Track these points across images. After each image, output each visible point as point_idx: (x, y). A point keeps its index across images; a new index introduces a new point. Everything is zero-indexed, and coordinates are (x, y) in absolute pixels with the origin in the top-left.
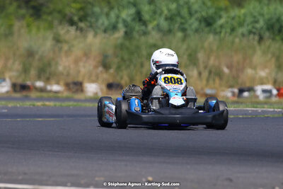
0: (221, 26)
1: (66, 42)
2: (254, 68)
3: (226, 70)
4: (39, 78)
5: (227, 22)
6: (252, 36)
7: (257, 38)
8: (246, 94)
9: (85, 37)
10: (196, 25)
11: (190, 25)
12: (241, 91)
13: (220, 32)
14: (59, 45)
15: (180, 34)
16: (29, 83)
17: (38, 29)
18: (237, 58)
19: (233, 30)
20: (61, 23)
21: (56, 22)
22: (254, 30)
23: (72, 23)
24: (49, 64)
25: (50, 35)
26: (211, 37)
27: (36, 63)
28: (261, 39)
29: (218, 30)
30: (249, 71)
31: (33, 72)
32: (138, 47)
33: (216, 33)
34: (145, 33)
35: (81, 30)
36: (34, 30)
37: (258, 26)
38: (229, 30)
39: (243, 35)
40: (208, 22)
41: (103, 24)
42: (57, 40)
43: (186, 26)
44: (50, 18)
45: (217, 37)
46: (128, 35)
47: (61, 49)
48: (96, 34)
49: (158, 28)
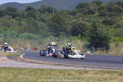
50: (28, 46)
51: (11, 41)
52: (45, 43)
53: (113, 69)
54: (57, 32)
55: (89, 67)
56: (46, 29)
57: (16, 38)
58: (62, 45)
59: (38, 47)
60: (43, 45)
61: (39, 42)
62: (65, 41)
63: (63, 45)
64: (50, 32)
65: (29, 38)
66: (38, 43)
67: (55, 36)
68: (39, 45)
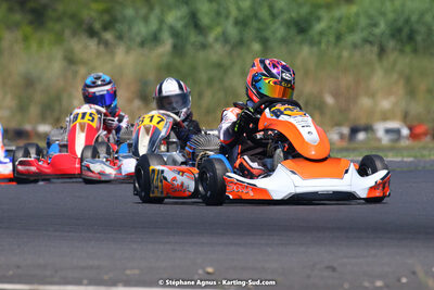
0: (322, 33)
1: (84, 63)
2: (372, 95)
3: (330, 100)
4: (43, 119)
5: (330, 27)
6: (368, 48)
7: (375, 49)
8: (361, 136)
9: (112, 54)
10: (281, 32)
11: (274, 33)
12: (354, 131)
13: (319, 43)
14: (73, 67)
15: (257, 47)
16: (28, 127)
17: (40, 44)
18: (346, 81)
19: (339, 37)
20: (74, 34)
21: (67, 33)
22: (371, 39)
23: (92, 33)
24: (58, 98)
25: (58, 53)
26: (306, 50)
27: (38, 97)
28: (382, 51)
29: (316, 38)
30: (365, 102)
31: (34, 110)
32: (194, 68)
33: (312, 43)
34: (204, 46)
35: (107, 44)
36: (34, 46)
37: (377, 31)
38: (332, 39)
39: (355, 46)
40: (301, 27)
41: (138, 34)
42: (71, 60)
43: (268, 34)
44: (58, 27)
45: (315, 49)
46: (178, 49)
47: (75, 73)
48: (128, 50)
49: (225, 38)
51: (237, 69)
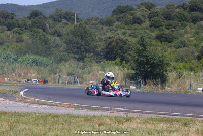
50: (33, 76)
52: (61, 71)
53: (173, 115)
54: (81, 54)
55: (134, 112)
56: (62, 49)
57: (12, 62)
58: (89, 74)
59: (50, 79)
60: (58, 75)
61: (51, 70)
62: (93, 68)
63: (91, 74)
64: (70, 53)
65: (35, 62)
66: (49, 71)
67: (78, 61)
68: (50, 74)
